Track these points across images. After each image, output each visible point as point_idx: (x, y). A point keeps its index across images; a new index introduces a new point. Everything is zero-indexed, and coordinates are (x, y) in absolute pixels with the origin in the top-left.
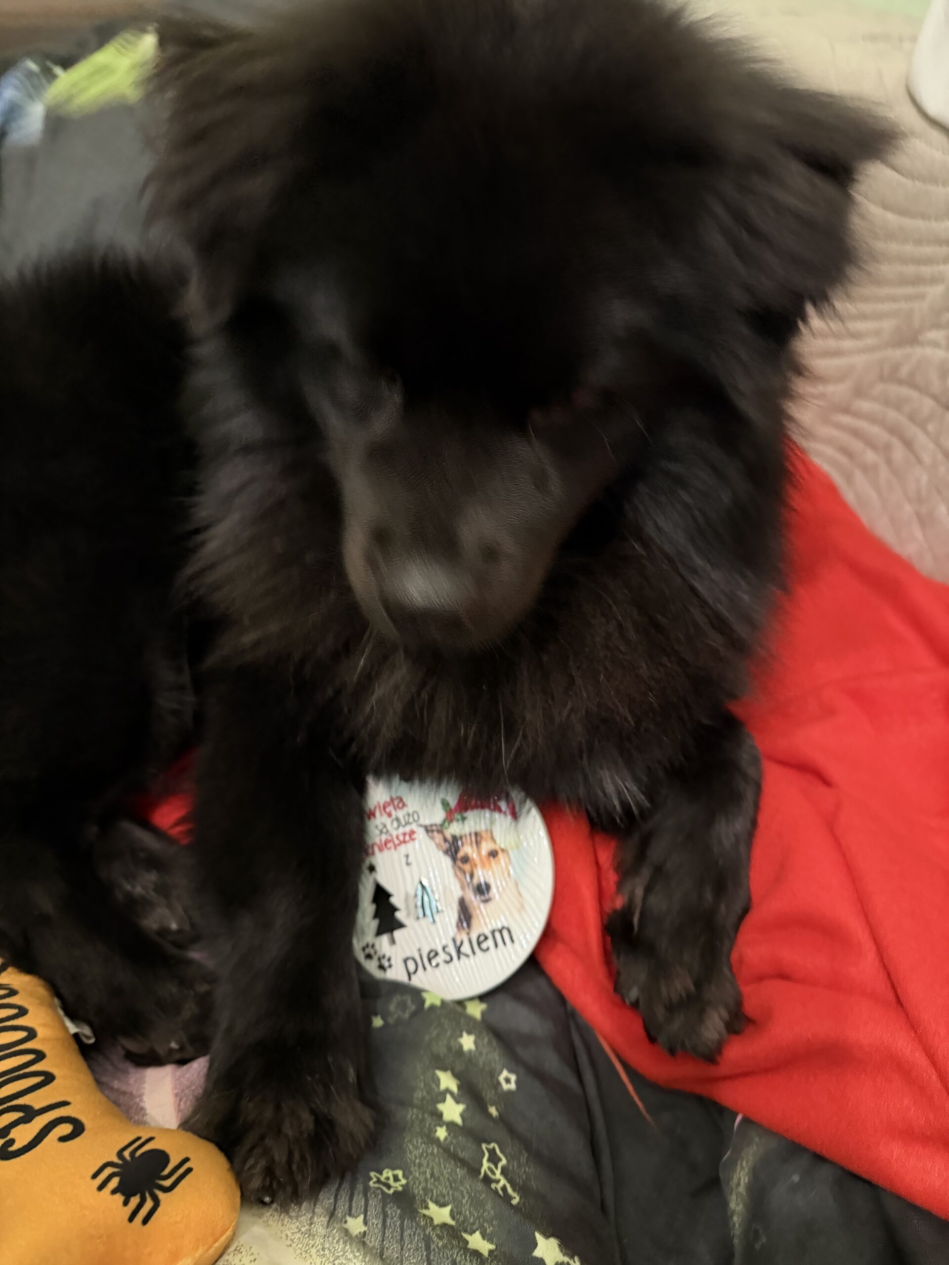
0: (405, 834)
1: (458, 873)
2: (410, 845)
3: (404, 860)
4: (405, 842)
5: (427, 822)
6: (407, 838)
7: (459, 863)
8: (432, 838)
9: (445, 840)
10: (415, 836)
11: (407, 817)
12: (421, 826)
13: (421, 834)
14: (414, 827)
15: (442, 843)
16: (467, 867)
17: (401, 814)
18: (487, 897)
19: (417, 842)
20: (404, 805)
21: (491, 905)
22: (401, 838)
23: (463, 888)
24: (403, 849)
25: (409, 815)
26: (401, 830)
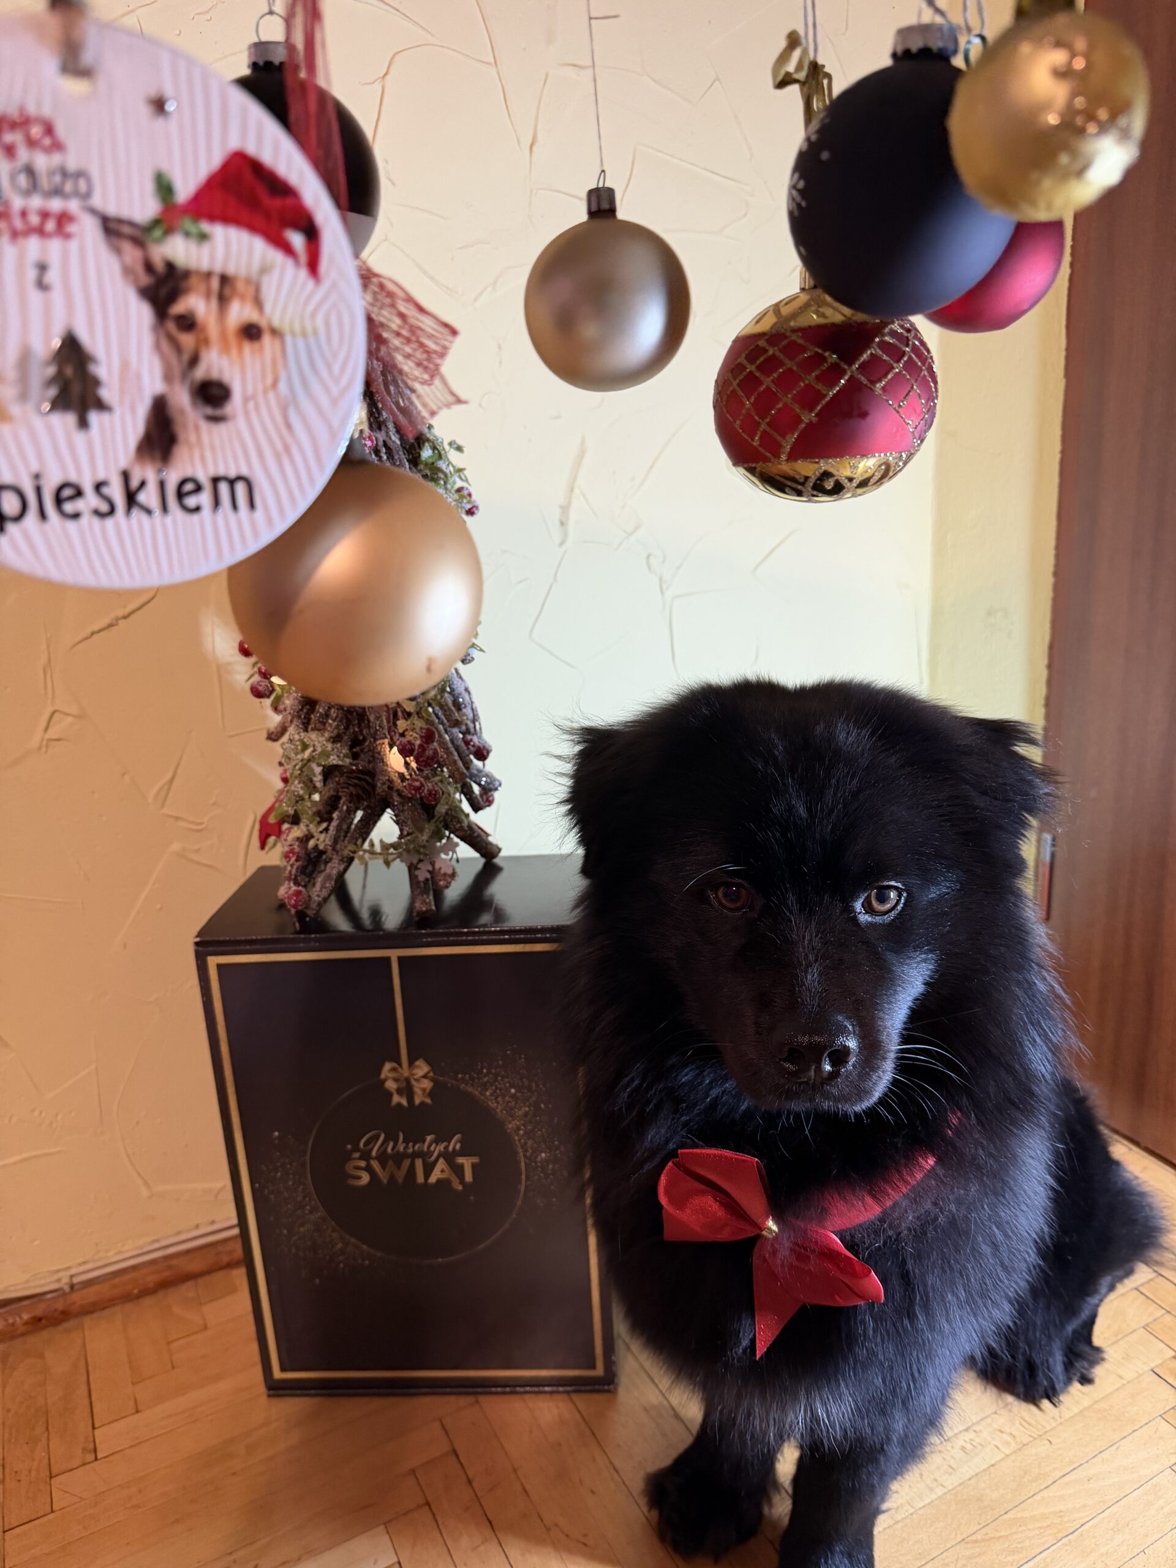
0: (45, 215)
1: (165, 345)
2: (55, 246)
3: (32, 274)
4: (40, 231)
5: (112, 209)
6: (50, 226)
7: (171, 326)
8: (118, 251)
9: (149, 267)
10: (71, 228)
11: (57, 179)
12: (93, 211)
13: (88, 229)
14: (73, 206)
15: (140, 270)
16: (187, 340)
17: (42, 162)
18: (218, 412)
19: (73, 245)
20: (57, 146)
21: (221, 429)
22: (34, 220)
23: (168, 377)
24: (33, 246)
25: (64, 173)
26: (36, 202)
